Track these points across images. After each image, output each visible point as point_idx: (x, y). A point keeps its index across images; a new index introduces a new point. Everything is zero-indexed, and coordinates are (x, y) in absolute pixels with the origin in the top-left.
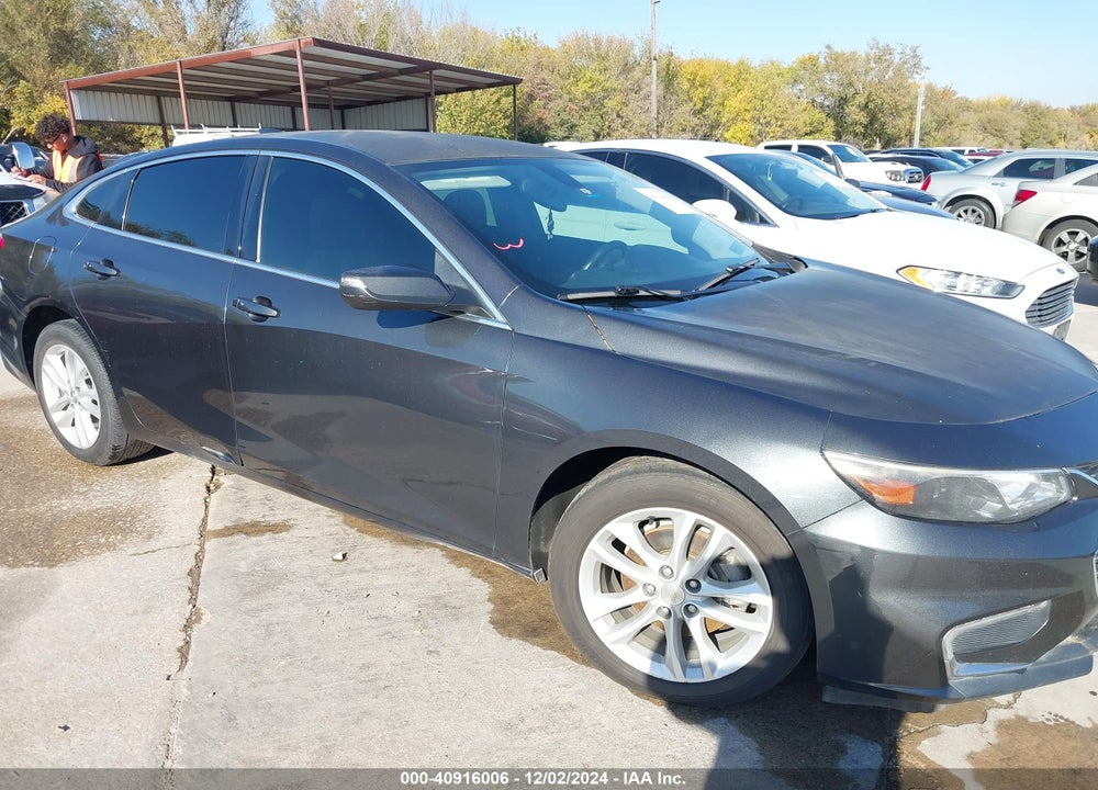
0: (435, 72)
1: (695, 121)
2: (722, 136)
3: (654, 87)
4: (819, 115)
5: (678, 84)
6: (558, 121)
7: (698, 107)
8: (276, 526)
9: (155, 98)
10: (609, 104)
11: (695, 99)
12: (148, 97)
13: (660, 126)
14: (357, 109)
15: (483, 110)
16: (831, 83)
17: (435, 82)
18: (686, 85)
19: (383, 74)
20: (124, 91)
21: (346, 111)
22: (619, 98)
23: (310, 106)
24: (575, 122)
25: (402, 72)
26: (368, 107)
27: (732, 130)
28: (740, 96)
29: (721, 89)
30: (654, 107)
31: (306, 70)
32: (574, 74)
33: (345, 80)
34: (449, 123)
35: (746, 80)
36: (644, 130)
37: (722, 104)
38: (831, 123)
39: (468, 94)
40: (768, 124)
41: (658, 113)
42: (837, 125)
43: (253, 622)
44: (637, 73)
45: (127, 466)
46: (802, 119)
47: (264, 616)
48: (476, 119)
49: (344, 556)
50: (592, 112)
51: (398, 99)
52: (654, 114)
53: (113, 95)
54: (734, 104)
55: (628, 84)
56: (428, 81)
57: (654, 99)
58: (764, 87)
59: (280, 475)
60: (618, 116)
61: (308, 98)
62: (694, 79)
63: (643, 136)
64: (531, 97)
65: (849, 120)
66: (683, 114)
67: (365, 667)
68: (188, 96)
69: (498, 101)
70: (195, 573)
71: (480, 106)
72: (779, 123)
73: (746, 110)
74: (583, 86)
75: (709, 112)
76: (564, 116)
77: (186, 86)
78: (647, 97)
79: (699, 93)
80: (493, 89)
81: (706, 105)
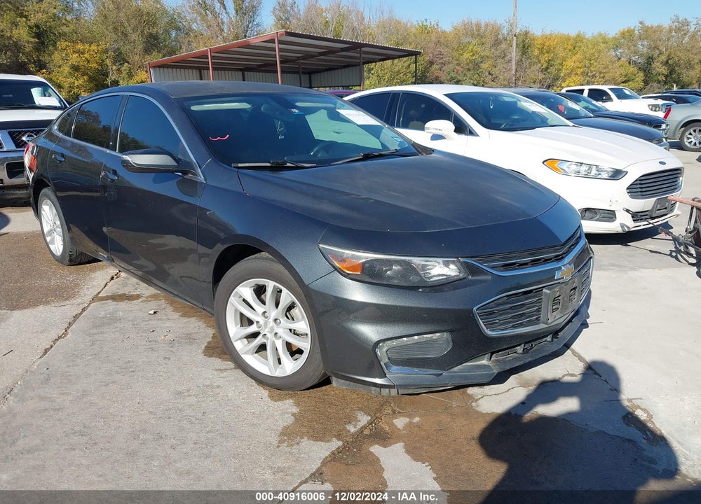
0: (363, 49)
1: (541, 76)
2: (561, 85)
3: (514, 54)
4: (632, 69)
5: (532, 51)
6: (449, 78)
7: (544, 67)
8: (132, 296)
9: (198, 71)
10: (484, 66)
11: (542, 61)
12: (194, 71)
13: (517, 79)
14: (319, 74)
15: (399, 72)
16: (643, 47)
17: (363, 55)
18: (536, 52)
19: (331, 51)
20: (180, 67)
21: (312, 75)
22: (490, 62)
23: (282, 72)
24: (460, 78)
25: (343, 50)
26: (326, 72)
27: (567, 81)
28: (574, 58)
29: (561, 54)
30: (514, 67)
31: (280, 50)
32: (461, 48)
33: (308, 56)
34: (377, 82)
35: (580, 47)
36: (506, 83)
37: (561, 64)
38: (641, 74)
39: (389, 62)
40: (594, 76)
41: (516, 71)
42: (646, 76)
43: (88, 338)
44: (503, 46)
45: (79, 266)
46: (617, 73)
47: (96, 337)
48: (394, 78)
49: (155, 313)
50: (472, 72)
51: (345, 67)
52: (513, 72)
53: (174, 70)
54: (570, 63)
55: (497, 53)
56: (358, 55)
57: (514, 62)
58: (592, 51)
59: (140, 273)
60: (490, 74)
61: (281, 67)
62: (542, 48)
63: (505, 86)
64: (431, 63)
65: (654, 73)
66: (534, 72)
67: (129, 362)
68: (214, 69)
69: (409, 66)
70: (76, 317)
71: (397, 69)
72: (602, 75)
73: (578, 67)
74: (467, 55)
75: (552, 70)
76: (453, 75)
77: (213, 63)
78: (510, 61)
79: (546, 57)
80: (405, 59)
81: (550, 63)
